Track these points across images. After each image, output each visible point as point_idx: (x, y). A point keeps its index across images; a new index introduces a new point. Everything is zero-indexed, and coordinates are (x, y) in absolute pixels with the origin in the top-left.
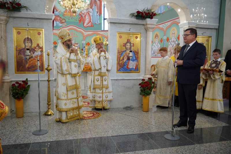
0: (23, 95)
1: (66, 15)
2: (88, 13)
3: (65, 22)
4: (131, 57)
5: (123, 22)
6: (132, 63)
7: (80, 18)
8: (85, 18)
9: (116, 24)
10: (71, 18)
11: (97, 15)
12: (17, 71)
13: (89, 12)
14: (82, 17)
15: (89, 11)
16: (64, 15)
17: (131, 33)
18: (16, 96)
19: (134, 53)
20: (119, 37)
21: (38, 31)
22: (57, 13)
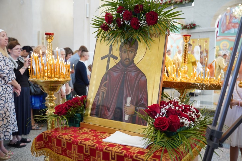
21: (206, 40)
22: (236, 20)
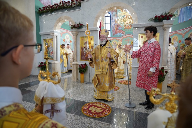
0: (84, 71)
3: (125, 32)
9: (138, 28)
10: (128, 30)
12: (81, 59)
16: (124, 29)
18: (81, 72)
20: (141, 37)
21: (91, 38)
22: (120, 28)
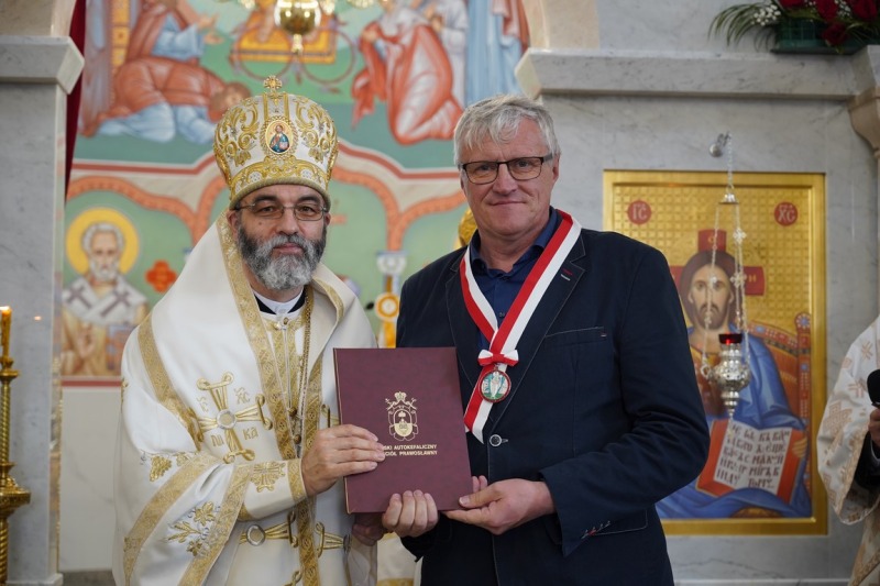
1: (255, 52)
2: (430, 29)
4: (735, 385)
5: (660, 87)
6: (749, 447)
7: (365, 71)
8: (406, 74)
9: (599, 107)
11: (503, 48)
13: (436, 25)
14: (380, 62)
15: (440, 18)
16: (236, 56)
17: (730, 179)
19: (769, 354)
20: (630, 212)
22: (182, 39)
